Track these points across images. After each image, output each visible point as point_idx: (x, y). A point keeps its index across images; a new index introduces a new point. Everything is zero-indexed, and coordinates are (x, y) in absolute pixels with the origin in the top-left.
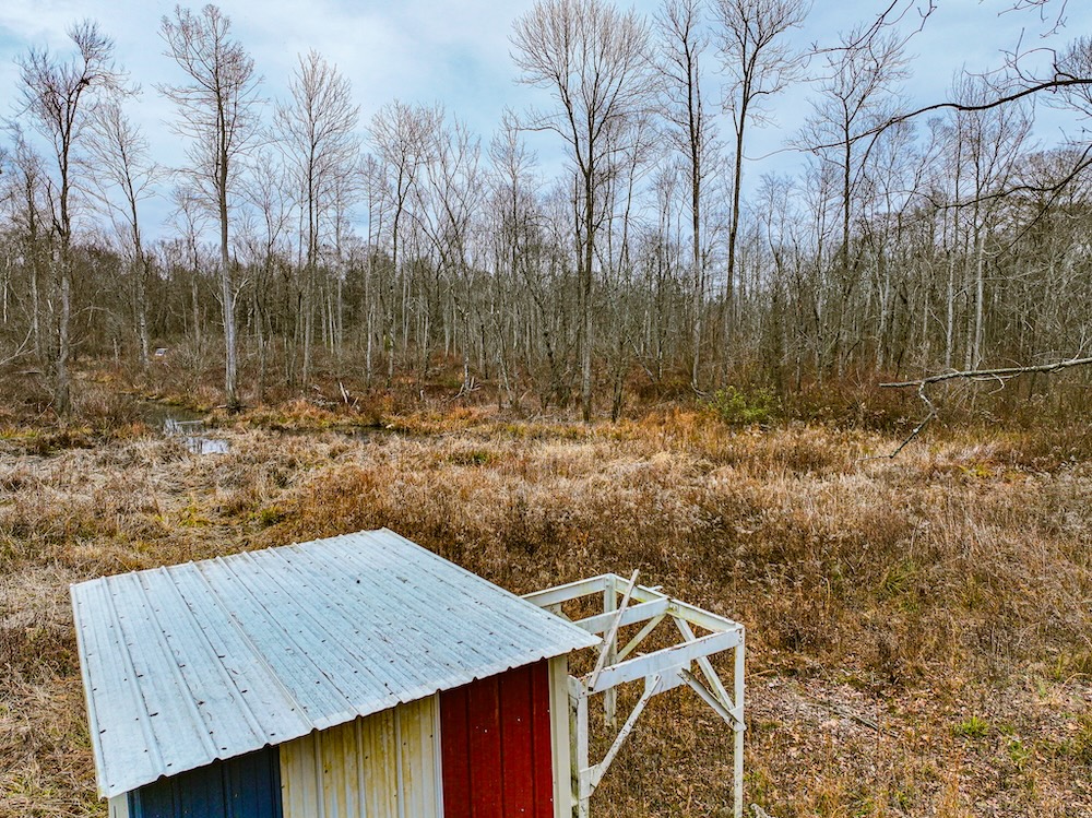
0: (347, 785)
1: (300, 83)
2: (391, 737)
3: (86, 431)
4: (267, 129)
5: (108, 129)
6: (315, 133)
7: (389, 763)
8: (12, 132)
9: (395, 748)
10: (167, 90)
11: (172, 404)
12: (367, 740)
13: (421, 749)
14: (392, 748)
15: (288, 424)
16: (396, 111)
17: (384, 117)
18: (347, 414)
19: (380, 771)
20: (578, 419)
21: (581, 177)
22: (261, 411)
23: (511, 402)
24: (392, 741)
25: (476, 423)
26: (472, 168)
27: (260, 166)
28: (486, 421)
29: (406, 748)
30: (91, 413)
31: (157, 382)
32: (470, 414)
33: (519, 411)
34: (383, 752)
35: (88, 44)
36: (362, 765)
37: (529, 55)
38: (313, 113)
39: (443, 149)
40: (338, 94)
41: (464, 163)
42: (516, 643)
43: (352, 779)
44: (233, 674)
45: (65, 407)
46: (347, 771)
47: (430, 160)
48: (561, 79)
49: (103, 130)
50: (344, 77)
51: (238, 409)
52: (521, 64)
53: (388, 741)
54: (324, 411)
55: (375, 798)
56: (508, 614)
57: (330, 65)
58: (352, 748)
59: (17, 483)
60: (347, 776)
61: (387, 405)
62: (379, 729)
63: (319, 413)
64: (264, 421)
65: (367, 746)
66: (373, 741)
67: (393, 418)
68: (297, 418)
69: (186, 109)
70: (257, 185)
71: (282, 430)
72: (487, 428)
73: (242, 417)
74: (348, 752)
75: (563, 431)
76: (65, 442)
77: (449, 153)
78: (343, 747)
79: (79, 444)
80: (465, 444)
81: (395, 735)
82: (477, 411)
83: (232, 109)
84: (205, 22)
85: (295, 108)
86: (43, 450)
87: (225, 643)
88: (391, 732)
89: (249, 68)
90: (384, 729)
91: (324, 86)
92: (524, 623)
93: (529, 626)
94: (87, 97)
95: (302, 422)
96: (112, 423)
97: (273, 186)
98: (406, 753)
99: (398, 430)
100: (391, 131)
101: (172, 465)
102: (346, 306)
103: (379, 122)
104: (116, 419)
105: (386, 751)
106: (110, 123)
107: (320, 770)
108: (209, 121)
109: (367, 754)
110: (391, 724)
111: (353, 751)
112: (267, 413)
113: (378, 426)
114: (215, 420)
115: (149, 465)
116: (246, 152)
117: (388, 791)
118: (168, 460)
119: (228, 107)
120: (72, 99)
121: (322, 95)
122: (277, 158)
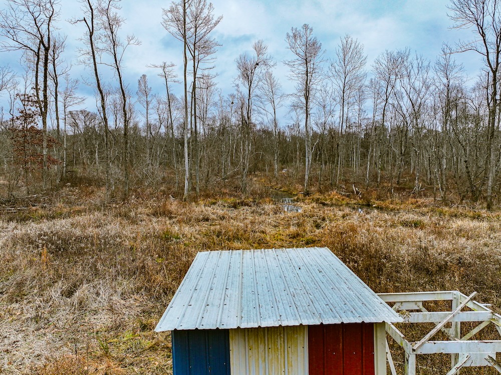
0: (260, 359)
1: (340, 50)
2: (282, 342)
3: (251, 200)
4: (326, 73)
5: (267, 82)
6: (346, 71)
7: (281, 355)
8: (236, 88)
9: (284, 348)
10: (287, 62)
11: (284, 191)
12: (270, 340)
13: (297, 353)
14: (283, 347)
15: (328, 202)
16: (386, 55)
17: (380, 59)
18: (355, 199)
19: (276, 357)
20: (482, 208)
21: (491, 74)
22: (317, 196)
23: (442, 197)
24: (283, 344)
25: (419, 206)
26: (425, 77)
27: (322, 89)
28: (426, 206)
29: (290, 349)
30: (253, 193)
31: (279, 182)
32: (417, 202)
33: (446, 202)
34: (278, 348)
35: (259, 49)
36: (267, 352)
37: (458, 13)
38: (346, 62)
39: (409, 71)
40: (358, 52)
41: (421, 76)
42: (354, 311)
43: (262, 357)
44: (226, 296)
45: (244, 191)
46: (260, 352)
47: (402, 76)
48: (479, 21)
49: (266, 83)
50: (361, 44)
51: (308, 194)
52: (453, 18)
53: (281, 344)
54: (344, 197)
55: (273, 369)
56: (360, 297)
57: (354, 40)
58: (263, 342)
59: (224, 218)
60: (260, 354)
61: (374, 196)
62: (276, 337)
63: (342, 198)
64: (318, 200)
65: (270, 343)
66: (273, 342)
67: (377, 202)
68: (332, 199)
69: (293, 69)
70: (321, 98)
71: (324, 204)
72: (425, 209)
73: (308, 198)
74: (261, 343)
75: (471, 214)
76: (243, 204)
77: (412, 71)
78: (258, 339)
79: (248, 205)
80: (411, 217)
81: (284, 341)
82: (421, 201)
83: (312, 66)
84: (302, 32)
85: (338, 62)
86: (235, 206)
87: (232, 283)
88: (282, 340)
89: (320, 47)
90: (279, 337)
91: (351, 49)
92: (365, 303)
93: (367, 304)
94: (258, 70)
95: (334, 201)
96: (259, 197)
97: (327, 97)
98: (290, 352)
99: (377, 208)
100: (384, 65)
101: (277, 215)
102: (362, 150)
103: (378, 62)
104: (261, 197)
105: (279, 348)
106: (268, 79)
107: (247, 348)
108: (303, 73)
109: (270, 347)
110: (282, 335)
111: (263, 343)
112: (319, 197)
113: (369, 205)
114: (298, 199)
115: (269, 215)
116: (317, 84)
117: (280, 368)
118: (276, 213)
119: (310, 65)
120: (253, 71)
121: (350, 53)
122: (330, 85)
